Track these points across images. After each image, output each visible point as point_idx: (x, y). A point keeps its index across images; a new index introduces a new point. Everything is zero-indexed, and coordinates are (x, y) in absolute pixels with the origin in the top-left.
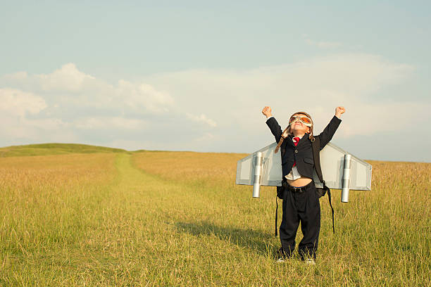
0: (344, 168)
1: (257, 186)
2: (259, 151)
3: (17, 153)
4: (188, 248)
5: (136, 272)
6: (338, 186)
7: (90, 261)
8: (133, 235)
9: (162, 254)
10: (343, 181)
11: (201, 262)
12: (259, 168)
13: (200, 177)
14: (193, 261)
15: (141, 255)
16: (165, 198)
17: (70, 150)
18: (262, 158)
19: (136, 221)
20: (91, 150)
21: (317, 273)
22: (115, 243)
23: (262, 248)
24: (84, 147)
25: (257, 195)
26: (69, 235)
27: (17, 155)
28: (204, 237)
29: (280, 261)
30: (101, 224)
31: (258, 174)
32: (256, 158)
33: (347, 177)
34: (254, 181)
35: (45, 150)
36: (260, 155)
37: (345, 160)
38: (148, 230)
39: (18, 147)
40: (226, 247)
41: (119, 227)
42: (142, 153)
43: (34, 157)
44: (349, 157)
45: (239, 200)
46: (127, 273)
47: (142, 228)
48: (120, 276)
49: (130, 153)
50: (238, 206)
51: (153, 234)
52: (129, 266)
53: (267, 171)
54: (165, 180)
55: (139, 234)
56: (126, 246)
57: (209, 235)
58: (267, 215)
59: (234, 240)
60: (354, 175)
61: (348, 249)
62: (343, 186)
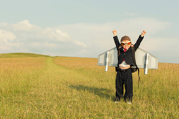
0: (146, 59)
1: (107, 66)
2: (108, 51)
3: (5, 57)
4: (75, 96)
5: (52, 106)
6: (143, 67)
7: (31, 101)
8: (52, 90)
9: (64, 98)
10: (145, 65)
11: (81, 102)
12: (108, 58)
13: (81, 67)
14: (77, 102)
15: (54, 99)
16: (66, 75)
17: (27, 55)
18: (109, 54)
19: (53, 84)
20: (35, 56)
21: (132, 108)
22: (43, 94)
23: (108, 96)
24: (33, 54)
25: (107, 70)
26: (23, 90)
27: (4, 57)
28: (82, 91)
29: (116, 102)
30: (38, 85)
31: (107, 61)
32: (107, 54)
33: (147, 63)
34: (105, 64)
35: (17, 55)
36: (108, 53)
37: (146, 56)
38: (58, 88)
39: (5, 54)
40: (92, 96)
41: (46, 87)
42: (57, 57)
43: (11, 58)
44: (148, 55)
45: (97, 76)
46: (48, 106)
47: (55, 87)
48: (44, 108)
49: (52, 57)
50: (97, 79)
51: (60, 90)
52: (49, 103)
53: (111, 60)
54: (67, 68)
55: (54, 90)
56: (48, 95)
57: (84, 90)
58: (110, 83)
59: (95, 93)
60: (150, 62)
61: (146, 97)
62: (145, 67)
